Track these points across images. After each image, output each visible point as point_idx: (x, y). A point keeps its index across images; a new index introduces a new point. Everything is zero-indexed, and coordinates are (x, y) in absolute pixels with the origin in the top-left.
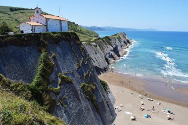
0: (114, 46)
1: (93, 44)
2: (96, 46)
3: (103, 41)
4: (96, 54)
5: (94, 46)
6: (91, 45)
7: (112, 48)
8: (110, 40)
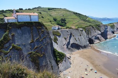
0: (102, 31)
1: (80, 29)
2: (83, 31)
3: (93, 27)
4: (81, 36)
5: (81, 30)
6: (78, 30)
7: (100, 33)
8: (100, 27)
